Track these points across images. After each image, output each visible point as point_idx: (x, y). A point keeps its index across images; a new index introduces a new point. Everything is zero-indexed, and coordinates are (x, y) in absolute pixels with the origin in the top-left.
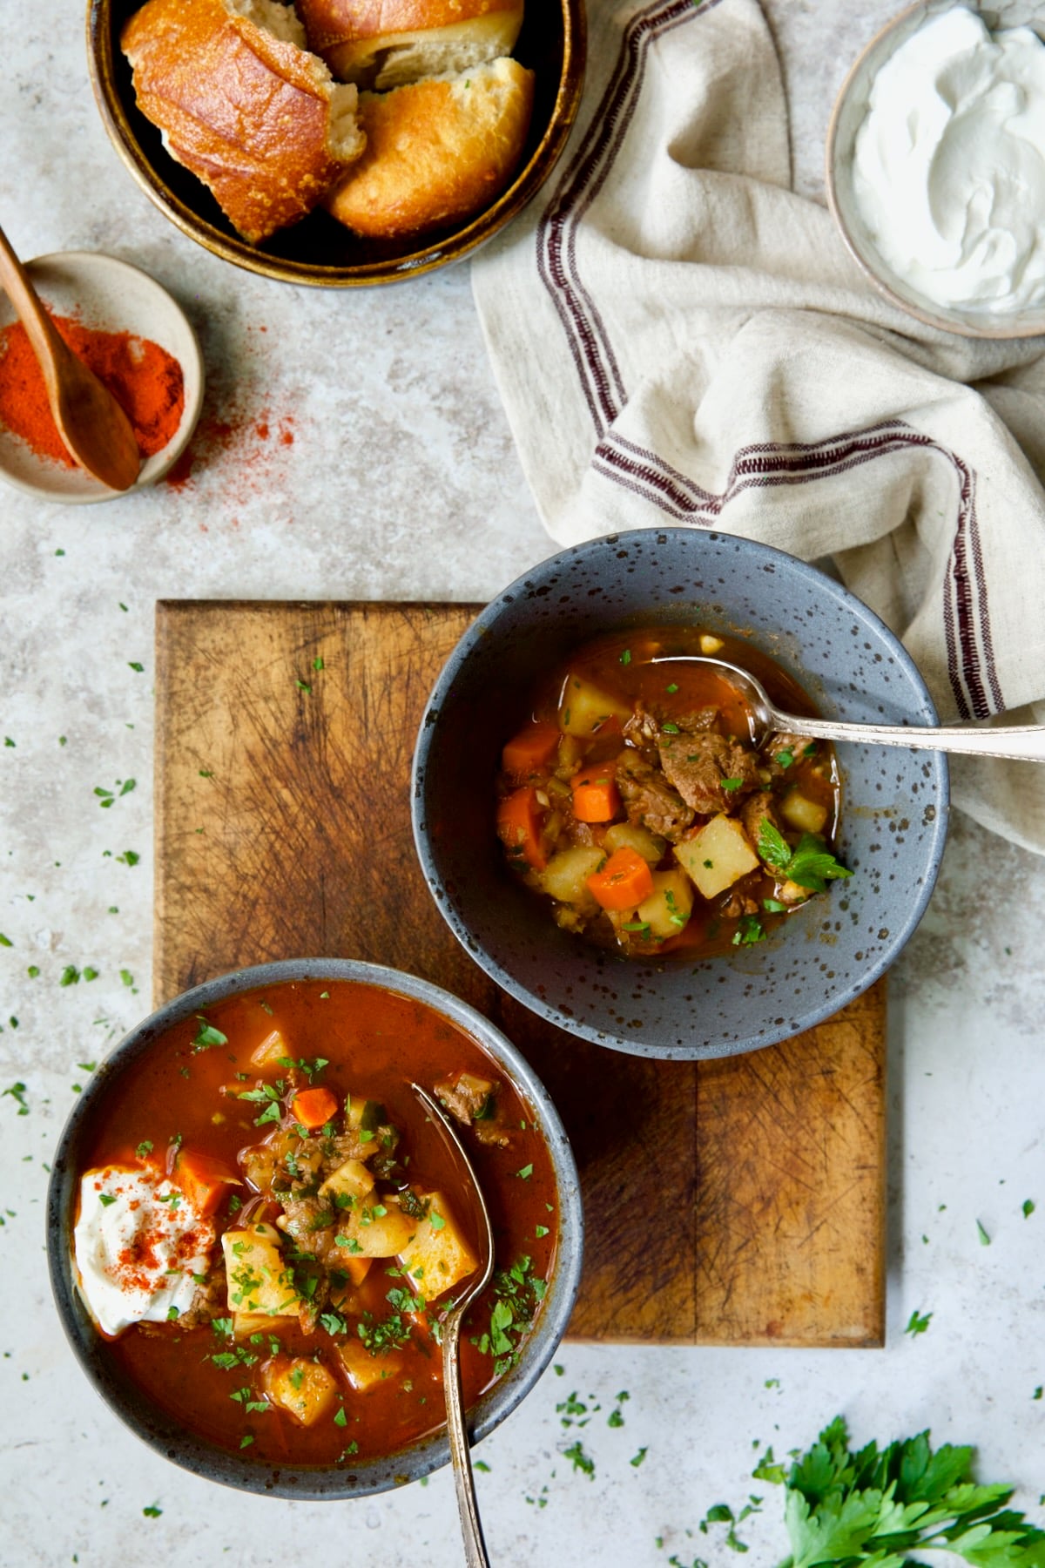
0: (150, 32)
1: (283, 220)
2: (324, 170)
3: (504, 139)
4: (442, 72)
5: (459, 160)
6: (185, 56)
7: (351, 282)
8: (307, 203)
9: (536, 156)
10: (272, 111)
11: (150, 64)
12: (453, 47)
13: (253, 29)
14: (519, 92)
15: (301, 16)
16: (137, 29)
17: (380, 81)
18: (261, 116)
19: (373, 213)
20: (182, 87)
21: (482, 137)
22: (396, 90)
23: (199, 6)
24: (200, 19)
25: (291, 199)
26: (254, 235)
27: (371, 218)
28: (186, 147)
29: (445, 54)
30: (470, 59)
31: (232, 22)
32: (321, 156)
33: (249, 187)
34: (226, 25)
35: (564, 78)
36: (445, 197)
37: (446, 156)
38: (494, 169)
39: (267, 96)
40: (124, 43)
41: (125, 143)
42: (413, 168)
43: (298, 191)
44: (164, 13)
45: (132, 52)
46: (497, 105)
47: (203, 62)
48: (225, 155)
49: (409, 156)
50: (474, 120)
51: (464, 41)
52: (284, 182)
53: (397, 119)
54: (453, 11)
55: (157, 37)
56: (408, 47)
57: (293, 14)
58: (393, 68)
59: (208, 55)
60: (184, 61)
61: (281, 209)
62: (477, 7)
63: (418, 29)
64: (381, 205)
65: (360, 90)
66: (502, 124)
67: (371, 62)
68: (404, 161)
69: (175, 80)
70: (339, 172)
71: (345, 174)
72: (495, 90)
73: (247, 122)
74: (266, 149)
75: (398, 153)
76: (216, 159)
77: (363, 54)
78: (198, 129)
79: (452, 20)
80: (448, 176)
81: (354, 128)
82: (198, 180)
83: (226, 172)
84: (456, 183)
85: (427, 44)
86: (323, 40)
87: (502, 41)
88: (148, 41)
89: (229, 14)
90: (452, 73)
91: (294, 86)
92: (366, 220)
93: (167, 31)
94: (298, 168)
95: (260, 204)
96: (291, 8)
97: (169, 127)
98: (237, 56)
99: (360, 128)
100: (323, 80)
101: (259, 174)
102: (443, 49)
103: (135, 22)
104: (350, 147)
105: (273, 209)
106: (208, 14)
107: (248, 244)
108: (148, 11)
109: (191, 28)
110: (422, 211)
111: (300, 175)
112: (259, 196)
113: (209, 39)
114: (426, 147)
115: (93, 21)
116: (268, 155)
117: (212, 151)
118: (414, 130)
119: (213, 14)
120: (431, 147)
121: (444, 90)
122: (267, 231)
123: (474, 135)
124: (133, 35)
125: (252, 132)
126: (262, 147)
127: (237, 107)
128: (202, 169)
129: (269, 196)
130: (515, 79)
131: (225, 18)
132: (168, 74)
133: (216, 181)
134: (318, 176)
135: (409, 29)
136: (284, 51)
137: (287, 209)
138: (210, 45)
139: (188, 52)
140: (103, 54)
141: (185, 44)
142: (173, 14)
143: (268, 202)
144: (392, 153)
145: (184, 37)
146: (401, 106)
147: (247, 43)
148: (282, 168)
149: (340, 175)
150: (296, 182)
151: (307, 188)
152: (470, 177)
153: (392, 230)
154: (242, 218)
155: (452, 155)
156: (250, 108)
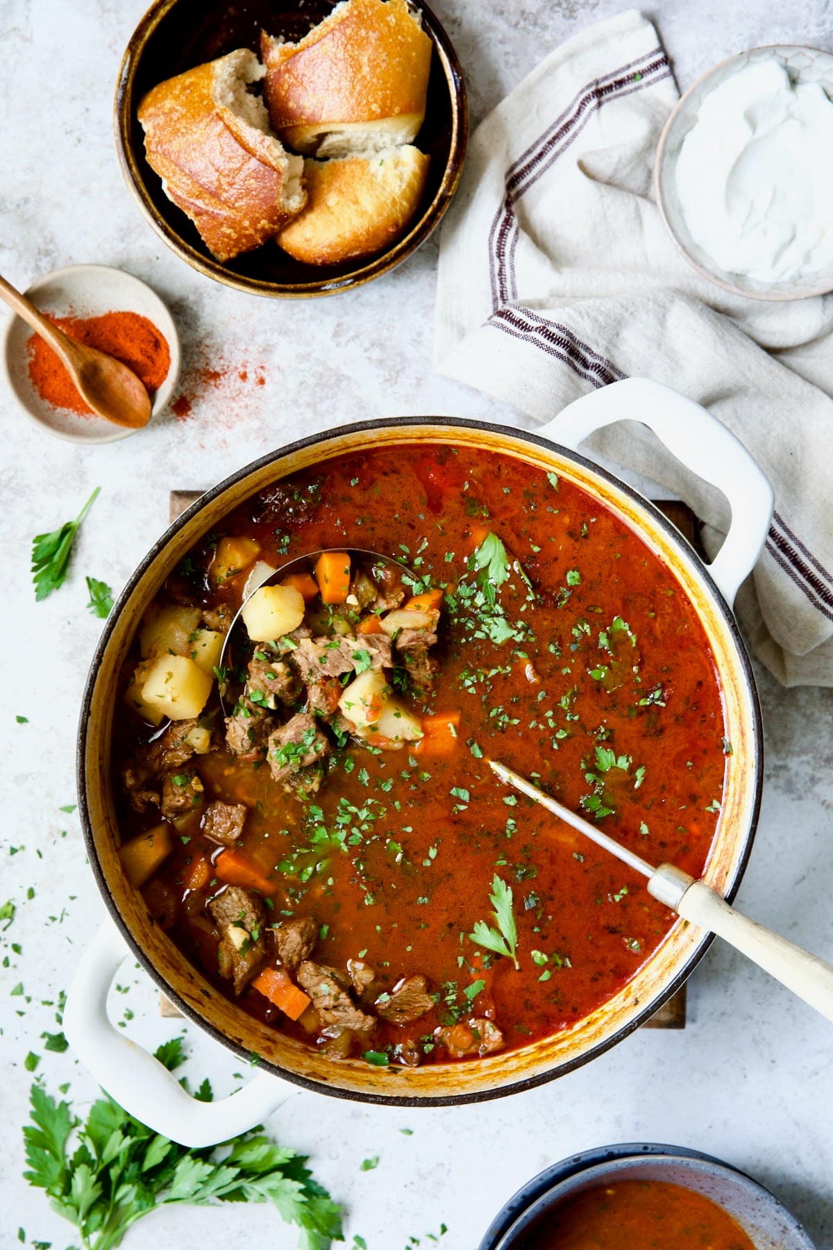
0: (159, 109)
1: (244, 248)
2: (275, 218)
3: (405, 203)
4: (364, 150)
5: (371, 216)
6: (183, 130)
7: (288, 295)
8: (262, 239)
9: (426, 216)
10: (242, 175)
11: (158, 132)
12: (373, 135)
13: (233, 117)
14: (418, 170)
15: (267, 104)
16: (150, 105)
17: (319, 153)
18: (234, 178)
19: (307, 248)
20: (179, 152)
21: (389, 201)
22: (332, 160)
23: (195, 95)
24: (196, 105)
25: (251, 235)
26: (223, 256)
27: (306, 251)
28: (179, 193)
29: (367, 139)
30: (384, 143)
31: (218, 111)
32: (274, 208)
33: (222, 224)
34: (214, 112)
35: (450, 163)
36: (360, 242)
37: (363, 213)
38: (396, 225)
39: (239, 165)
40: (139, 114)
41: (136, 184)
42: (338, 220)
43: (256, 230)
44: (170, 96)
45: (145, 121)
46: (401, 179)
47: (196, 136)
48: (207, 201)
49: (336, 210)
50: (384, 189)
51: (381, 131)
52: (246, 223)
53: (330, 183)
54: (374, 112)
55: (164, 113)
56: (340, 133)
57: (262, 103)
58: (329, 145)
59: (199, 132)
60: (182, 133)
61: (244, 240)
62: (391, 108)
63: (348, 122)
64: (313, 243)
65: (304, 158)
66: (404, 192)
67: (314, 140)
68: (332, 214)
69: (176, 144)
70: (288, 218)
71: (290, 220)
72: (400, 168)
73: (224, 181)
74: (236, 201)
75: (328, 208)
76: (200, 203)
77: (309, 135)
78: (189, 182)
79: (373, 117)
80: (362, 227)
81: (299, 189)
82: (186, 216)
83: (207, 213)
84: (368, 232)
85: (354, 132)
86: (281, 122)
87: (408, 133)
88: (157, 116)
89: (216, 104)
90: (370, 152)
91: (259, 160)
92: (302, 252)
93: (172, 110)
94: (257, 215)
95: (229, 236)
96: (261, 97)
97: (168, 178)
98: (220, 135)
99: (304, 187)
100: (279, 157)
101: (230, 218)
102: (365, 136)
103: (149, 99)
104: (295, 203)
105: (238, 241)
106: (202, 102)
107: (218, 262)
108: (158, 92)
109: (188, 111)
110: (342, 250)
111: (258, 220)
112: (229, 231)
113: (201, 120)
114: (348, 206)
115: (120, 97)
116: (237, 205)
117: (197, 197)
118: (341, 192)
119: (205, 103)
120: (352, 206)
121: (364, 165)
122: (232, 255)
123: (383, 199)
124: (146, 108)
125: (227, 188)
126: (233, 199)
127: (217, 170)
128: (189, 209)
129: (235, 232)
130: (416, 161)
131: (213, 107)
132: (170, 141)
133: (199, 218)
134: (271, 221)
135: (342, 122)
136: (254, 136)
137: (248, 241)
138: (202, 125)
139: (185, 128)
140: (125, 120)
141: (184, 121)
142: (177, 98)
143: (234, 236)
144: (324, 207)
145: (183, 116)
146: (335, 173)
147: (227, 127)
148: (246, 214)
149: (286, 220)
150: (256, 225)
151: (263, 229)
152: (378, 228)
153: (320, 261)
154: (215, 245)
155: (366, 212)
156: (226, 172)
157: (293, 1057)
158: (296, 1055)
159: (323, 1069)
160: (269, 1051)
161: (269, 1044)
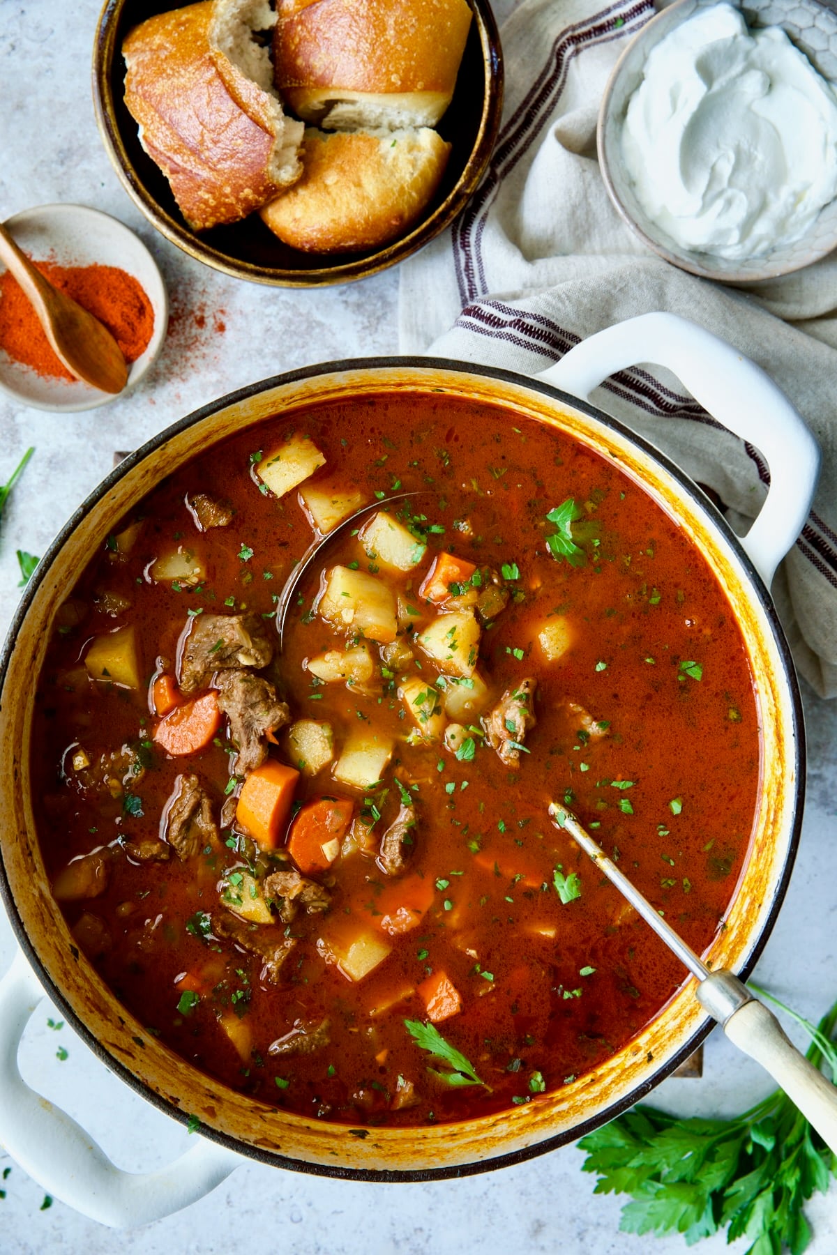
0: (147, 44)
1: (223, 218)
2: (262, 188)
3: (414, 194)
4: (377, 127)
5: (373, 204)
6: (169, 71)
7: (265, 280)
8: (244, 211)
9: (436, 213)
10: (229, 133)
11: (141, 70)
12: (389, 111)
13: (228, 64)
14: (434, 159)
15: (272, 58)
16: (137, 38)
17: (326, 123)
18: (219, 134)
19: (295, 229)
20: (161, 96)
21: (396, 189)
22: (338, 133)
23: (190, 33)
24: (188, 45)
25: (232, 204)
26: (198, 224)
27: (293, 233)
28: (156, 144)
29: (382, 114)
30: (402, 122)
31: (212, 54)
32: (261, 177)
33: (199, 187)
34: (207, 56)
35: (473, 156)
36: (356, 231)
37: (364, 199)
38: (400, 217)
39: (227, 120)
40: (125, 47)
41: (108, 127)
42: (335, 202)
43: (238, 199)
44: (161, 31)
45: (129, 56)
46: (414, 166)
47: (182, 80)
48: (186, 158)
49: (333, 190)
50: (392, 173)
51: (399, 108)
52: (228, 190)
53: (332, 158)
54: (394, 84)
55: (151, 50)
56: (353, 102)
57: (267, 55)
58: (337, 115)
59: (188, 76)
60: (168, 75)
61: (223, 210)
62: (414, 83)
63: (362, 91)
64: (302, 225)
65: (306, 127)
66: (415, 181)
67: (322, 107)
68: (329, 194)
69: (161, 86)
70: (276, 191)
71: (279, 194)
72: (415, 153)
73: (207, 136)
74: (219, 161)
75: (326, 186)
76: (177, 159)
77: (316, 100)
78: (168, 133)
79: (391, 90)
80: (360, 214)
81: (294, 159)
82: (161, 172)
83: (184, 171)
84: (367, 221)
85: (369, 104)
86: (286, 81)
87: (429, 114)
88: (143, 51)
89: (211, 47)
90: (384, 130)
91: (251, 118)
92: (289, 233)
93: (161, 47)
94: (241, 182)
95: (206, 202)
96: (266, 49)
97: (146, 125)
98: (210, 83)
99: (300, 159)
100: (275, 118)
101: (210, 180)
102: (380, 110)
103: (138, 32)
104: (287, 175)
105: (216, 209)
106: (195, 42)
107: (190, 230)
108: (150, 25)
109: (179, 50)
110: (334, 237)
111: (241, 188)
112: (207, 196)
113: (191, 63)
114: (348, 187)
115: (104, 24)
116: (219, 167)
117: (176, 152)
118: (342, 170)
119: (199, 43)
120: (353, 188)
121: (373, 144)
122: (208, 224)
123: (389, 186)
124: (133, 42)
125: (210, 145)
126: (215, 159)
127: (201, 124)
128: (165, 164)
129: (214, 199)
130: (434, 148)
131: (207, 49)
132: (152, 82)
133: (174, 176)
134: (256, 191)
135: (355, 89)
136: (249, 90)
137: (227, 211)
138: (191, 69)
139: (173, 69)
140: (106, 51)
141: (171, 61)
142: (169, 34)
143: (212, 202)
144: (320, 184)
145: (172, 56)
146: (338, 149)
147: (219, 75)
148: (228, 179)
149: (273, 193)
150: (238, 193)
151: (246, 199)
152: (379, 219)
153: (307, 246)
154: (190, 210)
155: (368, 198)
156: (212, 127)
157: (241, 1119)
158: (244, 1116)
159: (275, 1133)
160: (211, 1112)
161: (212, 1103)
